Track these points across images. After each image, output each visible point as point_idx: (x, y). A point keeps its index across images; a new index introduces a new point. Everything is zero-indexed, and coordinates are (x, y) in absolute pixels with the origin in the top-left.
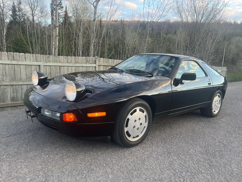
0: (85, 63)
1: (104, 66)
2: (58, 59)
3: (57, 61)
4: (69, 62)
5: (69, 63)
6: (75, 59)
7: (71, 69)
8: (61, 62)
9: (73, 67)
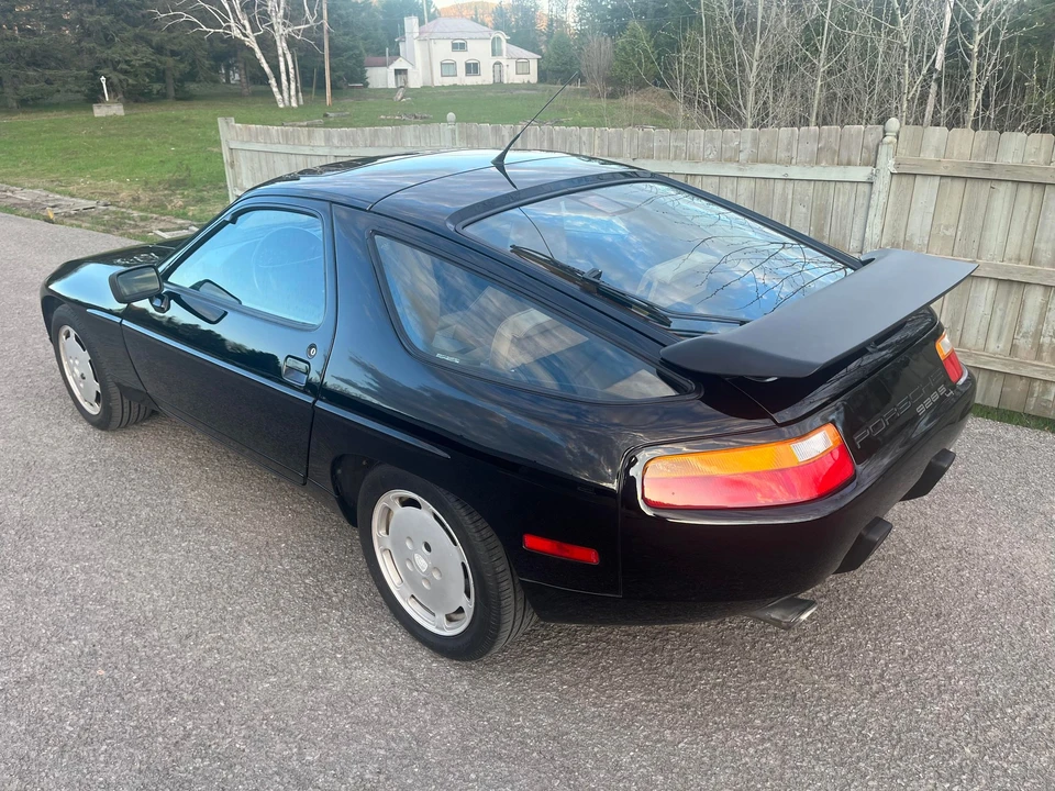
0: (810, 162)
1: (949, 180)
2: (680, 144)
3: (675, 155)
4: (728, 155)
5: (726, 160)
6: (756, 141)
7: (732, 191)
8: (692, 158)
9: (744, 183)
